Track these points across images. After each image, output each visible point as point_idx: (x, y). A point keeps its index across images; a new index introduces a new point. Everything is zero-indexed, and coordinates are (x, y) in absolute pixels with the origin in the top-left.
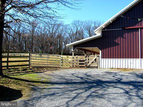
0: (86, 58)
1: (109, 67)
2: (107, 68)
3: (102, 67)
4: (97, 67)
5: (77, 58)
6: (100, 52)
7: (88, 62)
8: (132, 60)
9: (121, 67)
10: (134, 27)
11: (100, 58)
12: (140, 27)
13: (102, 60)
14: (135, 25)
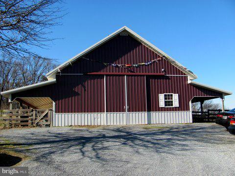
0: (32, 113)
1: (66, 125)
2: (63, 125)
3: (57, 125)
4: (50, 125)
5: (17, 112)
6: (54, 103)
7: (36, 119)
8: (96, 114)
9: (83, 124)
10: (99, 73)
11: (54, 113)
12: (105, 73)
13: (57, 115)
14: (100, 70)
